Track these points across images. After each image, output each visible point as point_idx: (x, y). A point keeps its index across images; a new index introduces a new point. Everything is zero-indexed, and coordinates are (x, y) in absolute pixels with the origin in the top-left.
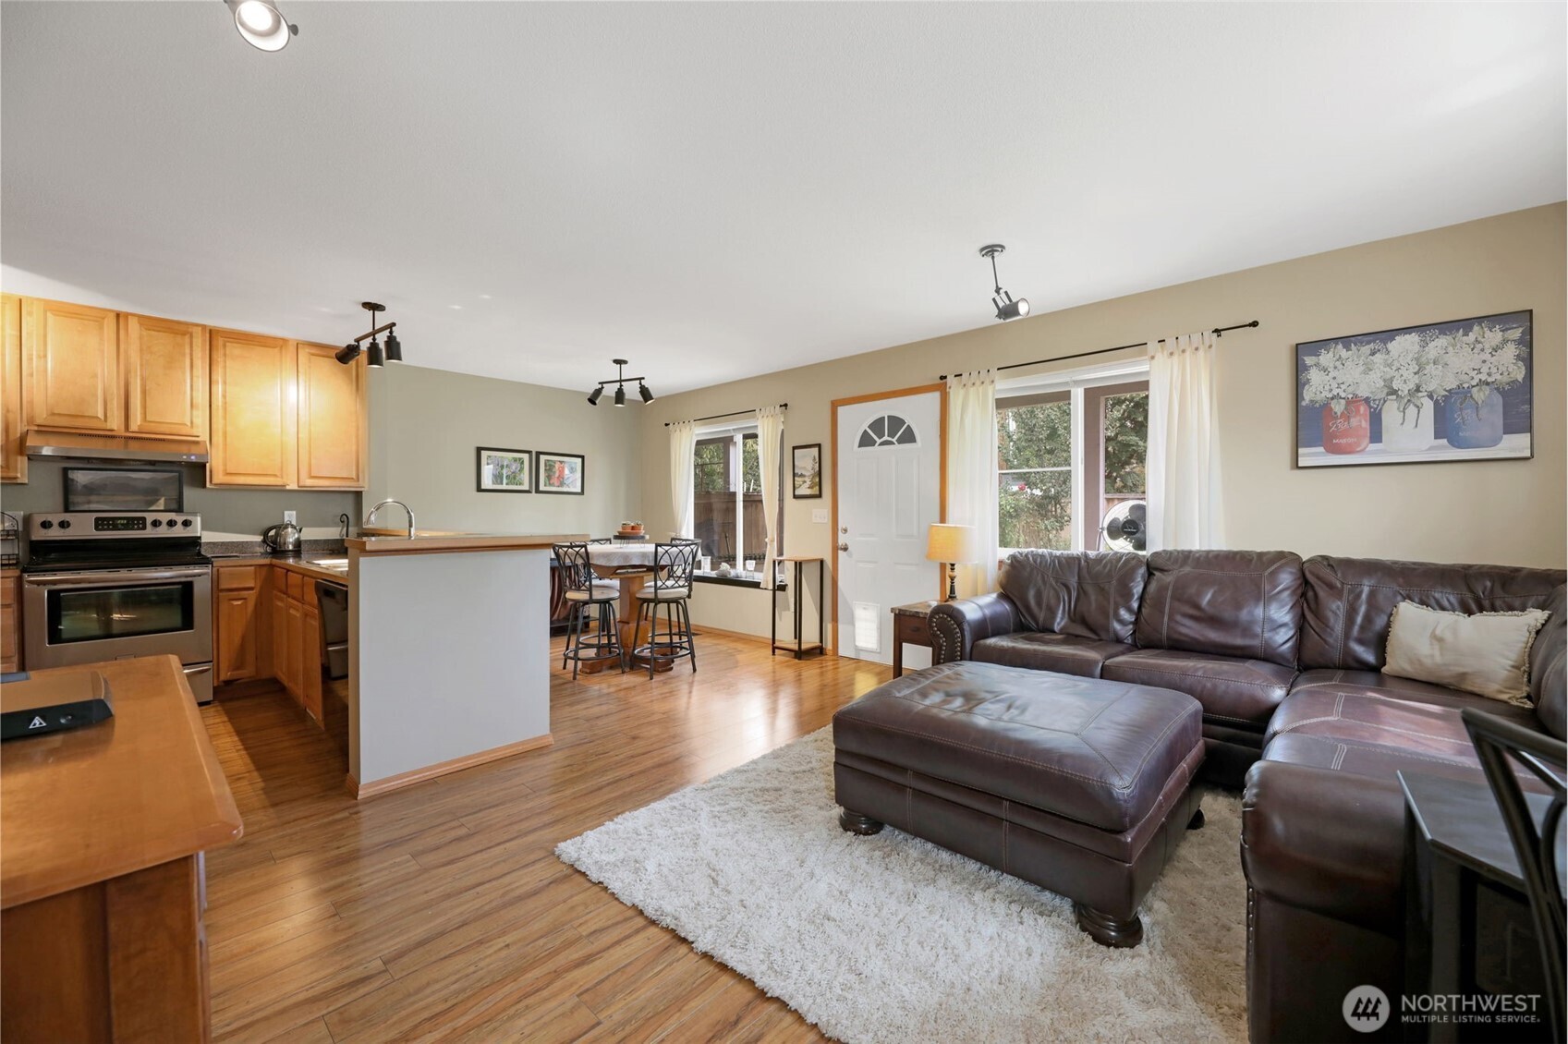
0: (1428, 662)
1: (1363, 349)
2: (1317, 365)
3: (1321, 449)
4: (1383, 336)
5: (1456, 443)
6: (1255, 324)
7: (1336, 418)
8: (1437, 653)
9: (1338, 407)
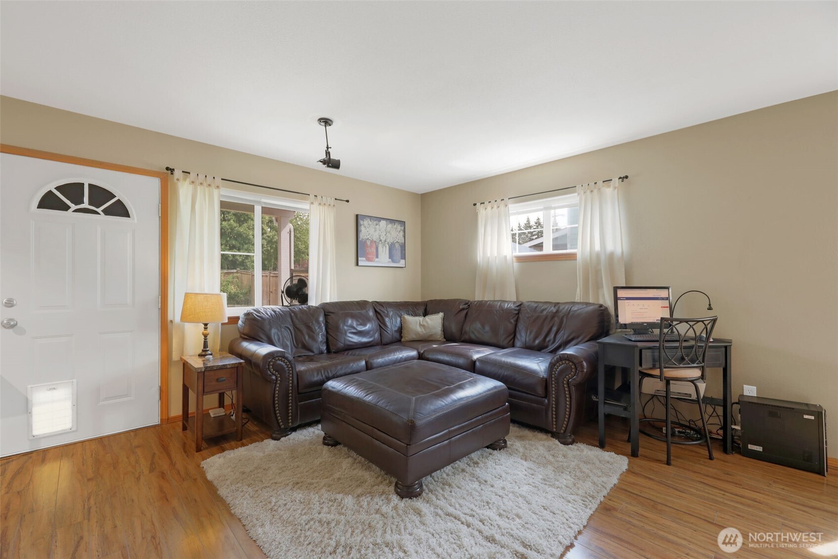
0: (421, 333)
1: (375, 222)
2: (363, 225)
3: (364, 259)
4: (379, 219)
5: (393, 261)
6: (348, 201)
7: (368, 247)
8: (423, 330)
9: (369, 243)
